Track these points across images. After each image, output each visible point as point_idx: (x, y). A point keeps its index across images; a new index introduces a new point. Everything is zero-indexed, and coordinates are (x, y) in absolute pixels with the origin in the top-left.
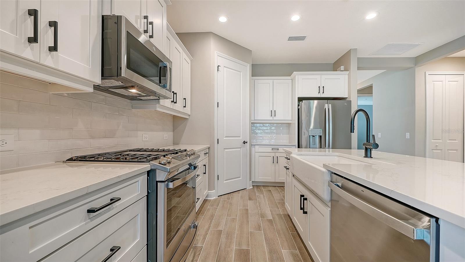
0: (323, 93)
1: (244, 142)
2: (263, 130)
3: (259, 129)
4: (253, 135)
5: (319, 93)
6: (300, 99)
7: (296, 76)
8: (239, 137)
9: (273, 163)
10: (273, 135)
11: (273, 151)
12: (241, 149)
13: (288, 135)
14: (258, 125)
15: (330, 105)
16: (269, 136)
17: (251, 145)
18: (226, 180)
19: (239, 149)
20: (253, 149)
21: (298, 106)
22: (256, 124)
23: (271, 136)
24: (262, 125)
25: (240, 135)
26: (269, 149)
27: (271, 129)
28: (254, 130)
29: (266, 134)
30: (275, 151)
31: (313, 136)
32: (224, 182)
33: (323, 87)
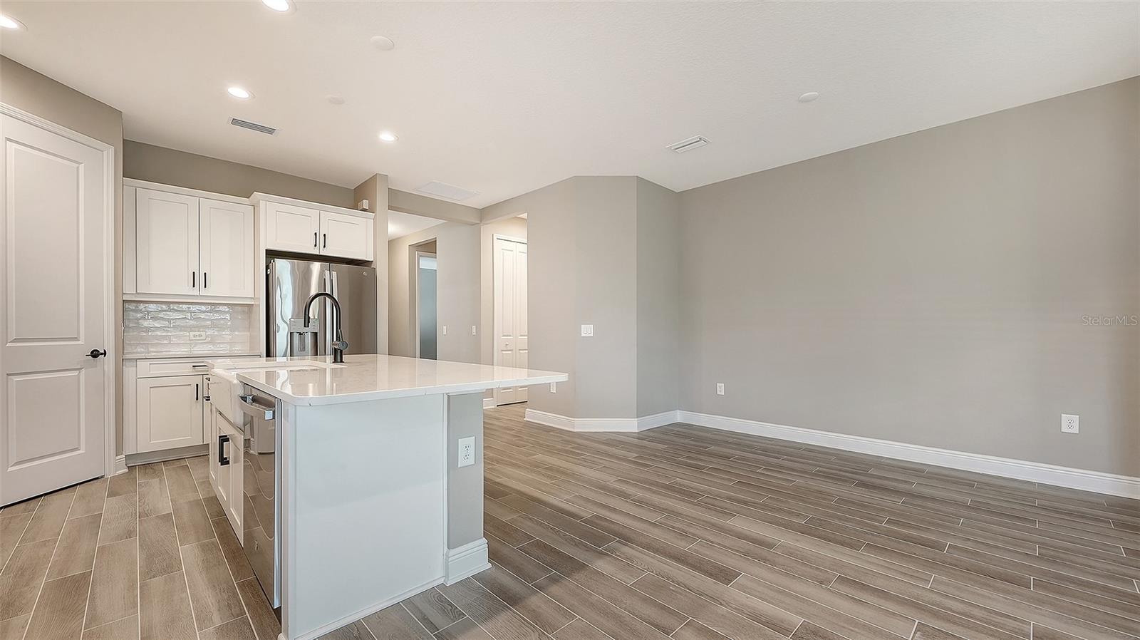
0: (324, 247)
1: (92, 352)
2: (169, 320)
3: (155, 319)
4: (135, 333)
5: (316, 246)
6: (272, 255)
7: (261, 201)
8: (76, 339)
9: (197, 399)
10: (203, 333)
11: (196, 371)
12: (83, 371)
13: (248, 333)
14: (152, 307)
15: (334, 274)
16: (189, 336)
17: (121, 361)
18: (17, 463)
19: (76, 373)
20: (129, 371)
21: (267, 267)
22: (147, 305)
23: (195, 336)
24: (164, 307)
25: (78, 333)
26: (187, 368)
27: (198, 318)
28: (138, 319)
29: (180, 331)
30: (203, 371)
31: (300, 334)
32: (10, 469)
33: (325, 235)
